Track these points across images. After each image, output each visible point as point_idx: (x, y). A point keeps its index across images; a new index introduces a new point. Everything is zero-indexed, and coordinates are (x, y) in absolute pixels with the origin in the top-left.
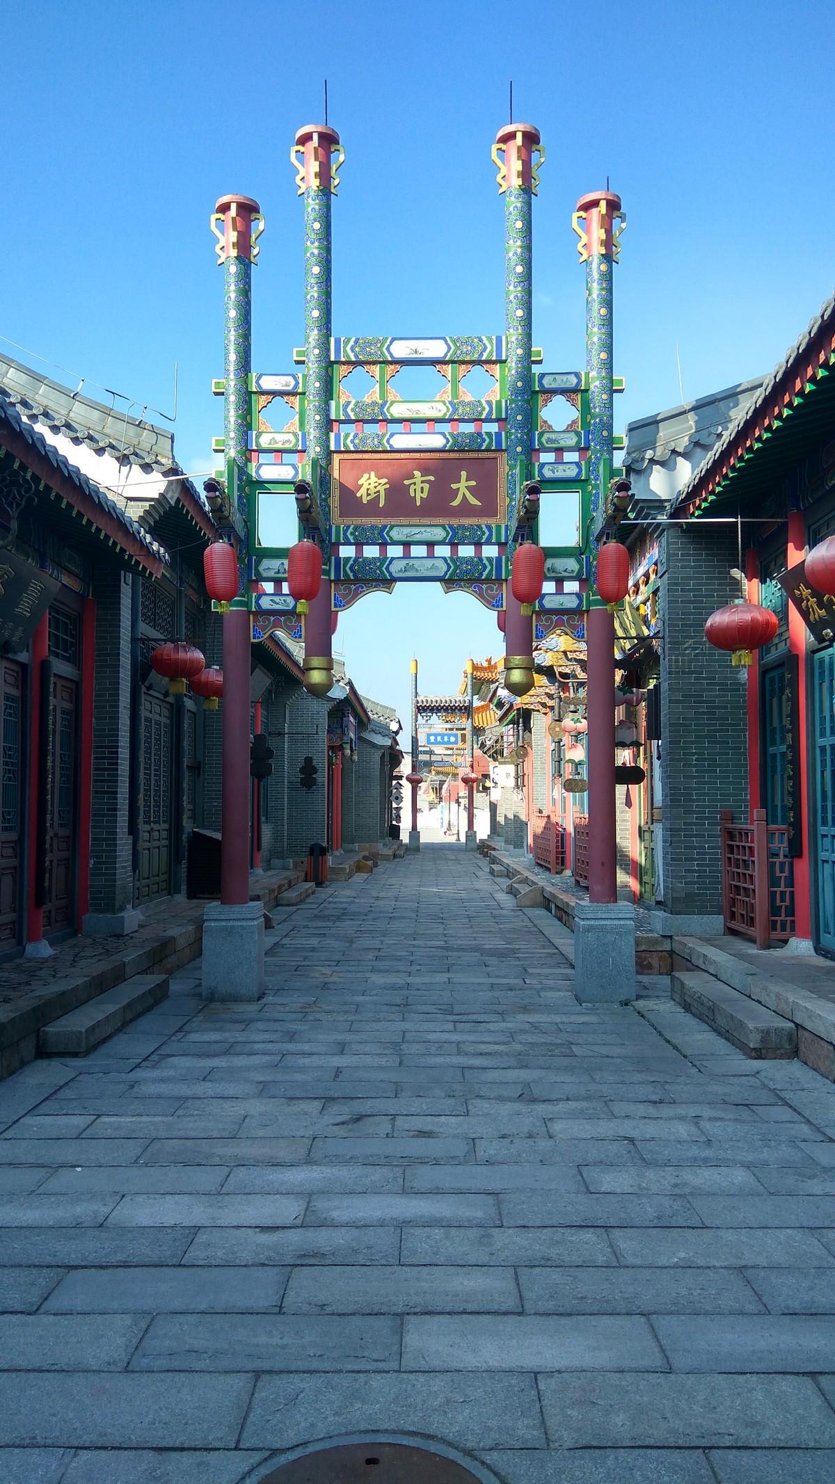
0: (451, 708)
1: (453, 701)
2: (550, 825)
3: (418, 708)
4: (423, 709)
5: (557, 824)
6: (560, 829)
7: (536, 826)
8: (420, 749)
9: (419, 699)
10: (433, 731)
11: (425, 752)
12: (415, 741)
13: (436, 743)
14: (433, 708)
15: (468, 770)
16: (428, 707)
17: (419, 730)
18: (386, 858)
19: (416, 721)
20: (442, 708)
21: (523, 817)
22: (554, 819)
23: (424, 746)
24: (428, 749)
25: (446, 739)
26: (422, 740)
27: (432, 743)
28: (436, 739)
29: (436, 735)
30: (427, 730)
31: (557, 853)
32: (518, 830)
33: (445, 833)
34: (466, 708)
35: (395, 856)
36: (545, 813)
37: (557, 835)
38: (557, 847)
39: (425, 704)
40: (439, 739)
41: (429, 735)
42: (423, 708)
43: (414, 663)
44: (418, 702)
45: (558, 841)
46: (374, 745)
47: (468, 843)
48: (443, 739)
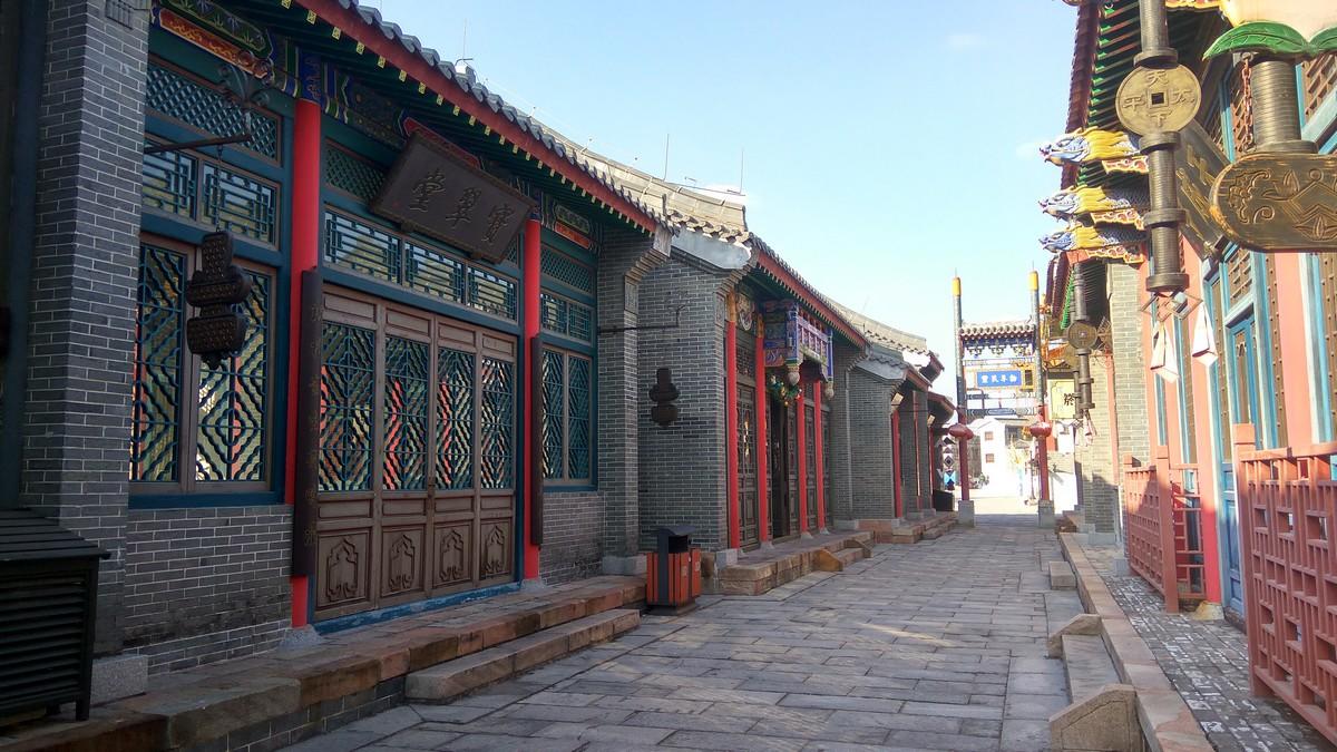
0: (1009, 336)
1: (1011, 327)
2: (1156, 492)
3: (962, 338)
4: (971, 341)
5: (1176, 488)
6: (1184, 501)
7: (1131, 493)
8: (969, 393)
9: (965, 328)
10: (986, 368)
11: (975, 397)
12: (961, 382)
13: (990, 384)
14: (983, 338)
15: (1037, 418)
16: (976, 338)
17: (966, 369)
18: (903, 540)
19: (962, 356)
20: (996, 337)
21: (1110, 480)
22: (1166, 477)
23: (974, 389)
24: (979, 393)
25: (1004, 378)
26: (970, 382)
27: (985, 385)
28: (989, 380)
29: (989, 374)
30: (978, 367)
31: (1180, 559)
32: (1102, 500)
33: (1026, 502)
34: (1030, 335)
35: (921, 537)
36: (1145, 466)
37: (1178, 516)
38: (1179, 544)
39: (972, 332)
40: (994, 378)
41: (980, 375)
42: (970, 338)
43: (956, 282)
44: (962, 331)
45: (1178, 530)
46: (880, 380)
47: (1042, 517)
48: (999, 378)
